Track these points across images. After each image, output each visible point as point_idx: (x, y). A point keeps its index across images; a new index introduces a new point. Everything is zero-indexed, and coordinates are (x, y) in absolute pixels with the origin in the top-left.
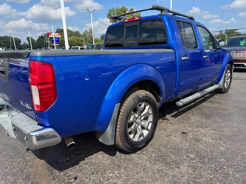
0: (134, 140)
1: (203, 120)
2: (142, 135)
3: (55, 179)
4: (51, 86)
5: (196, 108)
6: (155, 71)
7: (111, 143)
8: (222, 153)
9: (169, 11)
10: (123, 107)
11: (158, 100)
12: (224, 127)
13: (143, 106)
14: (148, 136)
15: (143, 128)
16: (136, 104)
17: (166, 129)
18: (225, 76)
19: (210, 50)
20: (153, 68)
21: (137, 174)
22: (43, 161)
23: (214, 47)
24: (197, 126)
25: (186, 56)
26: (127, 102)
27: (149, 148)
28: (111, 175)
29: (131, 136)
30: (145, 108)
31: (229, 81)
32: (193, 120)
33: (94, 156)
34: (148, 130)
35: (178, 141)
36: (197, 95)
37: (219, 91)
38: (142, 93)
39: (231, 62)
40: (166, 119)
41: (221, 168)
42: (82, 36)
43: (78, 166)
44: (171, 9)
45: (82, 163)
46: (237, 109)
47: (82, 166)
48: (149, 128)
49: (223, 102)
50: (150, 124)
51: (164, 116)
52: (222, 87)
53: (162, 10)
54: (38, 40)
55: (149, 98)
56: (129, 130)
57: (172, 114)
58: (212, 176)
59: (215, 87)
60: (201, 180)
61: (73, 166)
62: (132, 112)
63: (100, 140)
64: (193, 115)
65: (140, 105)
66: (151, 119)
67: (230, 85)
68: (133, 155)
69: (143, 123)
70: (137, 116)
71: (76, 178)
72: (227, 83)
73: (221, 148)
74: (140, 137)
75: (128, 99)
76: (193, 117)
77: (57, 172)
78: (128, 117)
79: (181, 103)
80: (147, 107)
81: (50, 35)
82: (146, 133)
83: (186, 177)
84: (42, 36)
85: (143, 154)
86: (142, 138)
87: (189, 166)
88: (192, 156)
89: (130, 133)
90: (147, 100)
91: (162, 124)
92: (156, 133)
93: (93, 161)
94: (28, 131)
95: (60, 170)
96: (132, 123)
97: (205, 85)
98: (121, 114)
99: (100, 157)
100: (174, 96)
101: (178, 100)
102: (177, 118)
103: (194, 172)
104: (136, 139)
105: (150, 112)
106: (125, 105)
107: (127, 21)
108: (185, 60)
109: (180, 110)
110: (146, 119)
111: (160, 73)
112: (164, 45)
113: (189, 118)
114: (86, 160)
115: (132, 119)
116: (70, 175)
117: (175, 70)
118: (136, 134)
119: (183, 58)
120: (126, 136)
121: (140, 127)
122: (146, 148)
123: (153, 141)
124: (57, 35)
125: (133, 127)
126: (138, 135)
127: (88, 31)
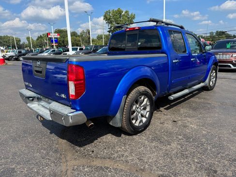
0: (136, 125)
1: (191, 112)
2: (141, 121)
3: (77, 152)
4: (82, 81)
5: (185, 102)
6: (151, 71)
7: (119, 125)
8: (204, 136)
9: (163, 23)
10: (128, 99)
11: (154, 94)
12: (207, 117)
13: (142, 98)
14: (146, 122)
15: (142, 116)
16: (137, 97)
17: (160, 119)
18: (211, 76)
19: (198, 53)
20: (150, 69)
21: (139, 149)
22: (65, 141)
23: (201, 50)
24: (186, 117)
25: (176, 59)
26: (131, 95)
27: (147, 131)
28: (119, 149)
29: (134, 122)
30: (144, 100)
31: (214, 80)
32: (182, 112)
33: (104, 137)
34: (146, 117)
35: (170, 126)
36: (186, 91)
37: (205, 89)
38: (142, 88)
39: (216, 63)
40: (160, 111)
41: (202, 145)
42: (79, 36)
43: (93, 144)
44: (164, 20)
45: (96, 142)
46: (219, 104)
47: (96, 144)
48: (147, 116)
49: (208, 97)
50: (148, 113)
51: (159, 109)
52: (208, 85)
53: (157, 21)
54: (38, 39)
55: (148, 92)
56: (132, 117)
57: (165, 107)
58: (195, 150)
59: (202, 84)
60: (187, 153)
61: (89, 144)
62: (135, 103)
63: (111, 123)
64: (182, 108)
65: (140, 98)
66: (148, 109)
67: (215, 83)
68: (135, 137)
69: (142, 112)
70: (138, 106)
71: (93, 151)
72: (212, 82)
73: (204, 132)
74: (140, 123)
75: (132, 93)
76: (183, 109)
77: (78, 148)
78: (131, 106)
79: (172, 98)
80: (146, 100)
81: (50, 35)
82: (144, 120)
83: (175, 151)
84: (41, 36)
85: (143, 136)
86: (141, 124)
87: (178, 144)
88: (180, 137)
89: (133, 119)
90: (145, 94)
91: (156, 114)
92: (152, 121)
93: (104, 140)
94: (66, 113)
95: (80, 146)
96: (134, 112)
97: (193, 83)
98: (127, 104)
99: (109, 138)
100: (166, 91)
101: (170, 95)
102: (169, 110)
103: (182, 147)
104: (137, 124)
105: (148, 104)
106: (129, 97)
107: (128, 29)
108: (176, 63)
109: (172, 104)
110: (145, 109)
111: (155, 72)
112: (158, 50)
113: (179, 110)
114: (99, 139)
115: (134, 108)
116: (89, 150)
117: (168, 70)
118: (137, 121)
119: (174, 61)
120: (130, 121)
121: (140, 115)
122: (145, 131)
123: (150, 127)
124: (56, 36)
125: (135, 114)
126: (138, 121)
127: (85, 31)
